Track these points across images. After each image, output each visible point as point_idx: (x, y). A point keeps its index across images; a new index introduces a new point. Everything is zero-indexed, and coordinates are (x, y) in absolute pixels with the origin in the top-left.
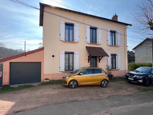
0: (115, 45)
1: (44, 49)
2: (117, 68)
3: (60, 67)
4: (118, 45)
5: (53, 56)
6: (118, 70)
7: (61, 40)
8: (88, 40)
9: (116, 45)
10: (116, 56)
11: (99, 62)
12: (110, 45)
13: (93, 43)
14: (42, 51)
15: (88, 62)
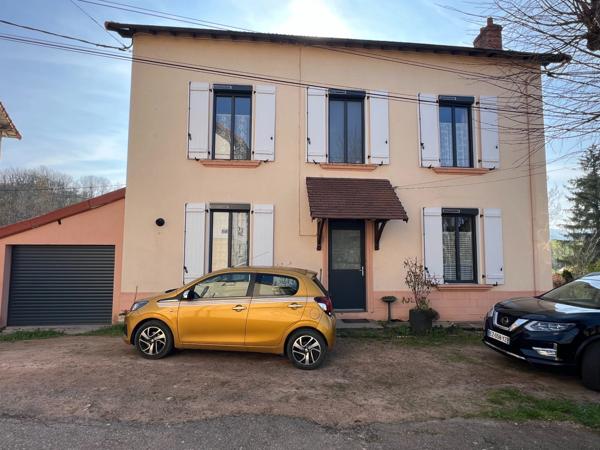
0: (471, 164)
1: (124, 198)
2: (481, 280)
3: (185, 268)
4: (486, 165)
5: (160, 222)
6: (486, 288)
7: (192, 156)
8: (319, 149)
9: (477, 165)
10: (478, 218)
11: (377, 248)
12: (436, 164)
13: (346, 162)
14: (117, 205)
15: (319, 248)
